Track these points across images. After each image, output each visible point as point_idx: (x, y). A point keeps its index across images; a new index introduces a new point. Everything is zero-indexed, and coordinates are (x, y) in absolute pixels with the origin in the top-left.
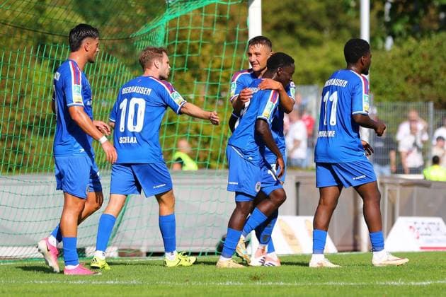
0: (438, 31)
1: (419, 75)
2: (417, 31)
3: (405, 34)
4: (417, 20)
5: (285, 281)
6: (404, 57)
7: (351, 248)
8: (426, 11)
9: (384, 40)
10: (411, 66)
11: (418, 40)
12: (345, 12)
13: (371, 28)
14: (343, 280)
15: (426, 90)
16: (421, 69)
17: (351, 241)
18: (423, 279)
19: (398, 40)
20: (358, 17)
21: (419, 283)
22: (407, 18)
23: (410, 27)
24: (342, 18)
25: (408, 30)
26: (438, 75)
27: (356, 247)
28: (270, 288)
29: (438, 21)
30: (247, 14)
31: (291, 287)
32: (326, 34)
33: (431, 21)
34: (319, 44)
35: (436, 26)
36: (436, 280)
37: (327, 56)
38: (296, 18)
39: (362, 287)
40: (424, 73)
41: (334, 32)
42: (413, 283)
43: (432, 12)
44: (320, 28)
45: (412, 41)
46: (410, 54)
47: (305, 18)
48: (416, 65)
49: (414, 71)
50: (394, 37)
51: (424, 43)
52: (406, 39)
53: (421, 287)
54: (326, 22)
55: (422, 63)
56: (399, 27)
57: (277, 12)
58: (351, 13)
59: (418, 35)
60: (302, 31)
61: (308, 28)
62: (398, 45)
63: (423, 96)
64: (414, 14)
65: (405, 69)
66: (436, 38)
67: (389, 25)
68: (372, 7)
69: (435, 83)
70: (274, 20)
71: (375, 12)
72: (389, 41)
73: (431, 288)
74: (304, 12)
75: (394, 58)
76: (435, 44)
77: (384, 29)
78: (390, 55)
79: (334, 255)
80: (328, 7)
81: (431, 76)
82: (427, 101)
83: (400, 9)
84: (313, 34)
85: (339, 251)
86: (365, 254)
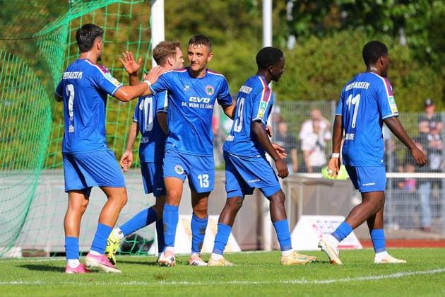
0: (340, 30)
1: (322, 74)
2: (319, 30)
3: (307, 33)
4: (319, 19)
5: (188, 280)
6: (306, 56)
7: (255, 247)
8: (328, 10)
9: (286, 39)
10: (314, 65)
11: (320, 39)
12: (248, 11)
13: (274, 27)
14: (247, 279)
15: (329, 88)
16: (324, 67)
17: (254, 240)
18: (326, 278)
19: (301, 38)
20: (261, 16)
21: (323, 282)
22: (309, 17)
23: (312, 26)
24: (245, 17)
25: (310, 29)
26: (340, 74)
27: (259, 246)
28: (174, 287)
29: (341, 19)
30: (149, 14)
31: (195, 286)
32: (229, 33)
33: (333, 20)
34: (222, 43)
35: (338, 25)
36: (339, 278)
37: (231, 55)
38: (198, 17)
39: (265, 286)
40: (326, 72)
41: (236, 31)
42: (316, 282)
43: (334, 11)
44: (222, 27)
45: (314, 39)
46: (312, 53)
47: (207, 17)
48: (318, 64)
49: (317, 70)
50: (296, 36)
51: (327, 41)
52: (308, 38)
53: (325, 285)
54: (229, 21)
55: (325, 62)
56: (301, 26)
57: (179, 11)
58: (253, 12)
59: (321, 34)
60: (204, 30)
61: (211, 28)
62: (299, 43)
63: (325, 94)
64: (316, 13)
65: (308, 67)
66: (338, 37)
67: (291, 24)
68: (274, 6)
69: (338, 81)
70: (177, 19)
71: (277, 11)
72: (292, 40)
73: (334, 286)
74: (207, 11)
75: (296, 57)
76: (337, 42)
77: (286, 28)
78: (293, 55)
79: (237, 253)
80: (231, 7)
81: (333, 74)
82: (330, 100)
83: (303, 7)
84: (216, 33)
85: (243, 250)
86: (268, 253)
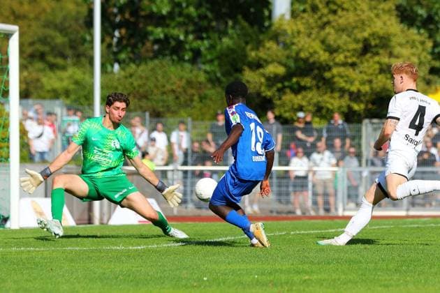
0: (152, 59)
1: (138, 92)
2: (137, 59)
3: (127, 60)
4: (136, 51)
5: (34, 247)
6: (126, 77)
7: (87, 222)
8: (144, 44)
9: (112, 66)
10: (132, 84)
11: (138, 66)
12: (83, 44)
13: (102, 56)
14: (78, 246)
15: (144, 103)
16: (140, 86)
17: (86, 217)
18: (139, 245)
19: (122, 65)
20: (92, 48)
21: (136, 248)
22: (129, 49)
23: (131, 55)
24: (81, 49)
25: (130, 59)
26: (152, 91)
27: (90, 221)
28: (23, 252)
29: (153, 51)
30: (7, 46)
31: (39, 251)
32: (69, 61)
33: (147, 51)
34: (64, 68)
35: (151, 55)
36: (148, 245)
37: (70, 77)
38: (46, 49)
39: (92, 251)
40: (141, 90)
41: (75, 59)
42: (131, 248)
43: (148, 45)
44: (64, 57)
45: (133, 66)
46: (131, 76)
47: (53, 49)
48: (136, 84)
49: (134, 88)
50: (119, 63)
51: (142, 67)
52: (128, 65)
53: (137, 250)
54: (69, 52)
55: (140, 82)
56: (123, 56)
57: (32, 44)
58: (86, 45)
59: (137, 62)
60: (51, 59)
61: (55, 57)
62: (122, 69)
63: (141, 107)
64: (134, 46)
65: (127, 86)
66: (151, 64)
67: (115, 54)
68: (103, 41)
69: (150, 97)
70: (29, 50)
71: (105, 45)
72: (116, 66)
73: (144, 251)
74: (53, 44)
75: (119, 79)
76: (150, 68)
77: (112, 57)
78: (117, 76)
79: (74, 227)
80: (71, 41)
81: (147, 91)
82: (145, 111)
83: (125, 42)
84: (60, 61)
85: (77, 224)
86: (97, 226)
